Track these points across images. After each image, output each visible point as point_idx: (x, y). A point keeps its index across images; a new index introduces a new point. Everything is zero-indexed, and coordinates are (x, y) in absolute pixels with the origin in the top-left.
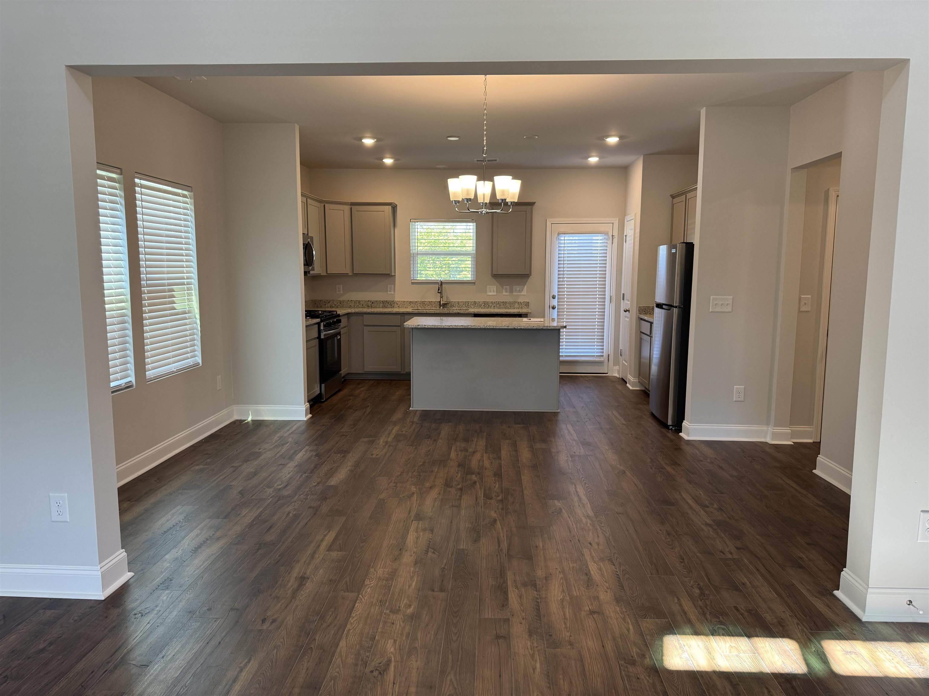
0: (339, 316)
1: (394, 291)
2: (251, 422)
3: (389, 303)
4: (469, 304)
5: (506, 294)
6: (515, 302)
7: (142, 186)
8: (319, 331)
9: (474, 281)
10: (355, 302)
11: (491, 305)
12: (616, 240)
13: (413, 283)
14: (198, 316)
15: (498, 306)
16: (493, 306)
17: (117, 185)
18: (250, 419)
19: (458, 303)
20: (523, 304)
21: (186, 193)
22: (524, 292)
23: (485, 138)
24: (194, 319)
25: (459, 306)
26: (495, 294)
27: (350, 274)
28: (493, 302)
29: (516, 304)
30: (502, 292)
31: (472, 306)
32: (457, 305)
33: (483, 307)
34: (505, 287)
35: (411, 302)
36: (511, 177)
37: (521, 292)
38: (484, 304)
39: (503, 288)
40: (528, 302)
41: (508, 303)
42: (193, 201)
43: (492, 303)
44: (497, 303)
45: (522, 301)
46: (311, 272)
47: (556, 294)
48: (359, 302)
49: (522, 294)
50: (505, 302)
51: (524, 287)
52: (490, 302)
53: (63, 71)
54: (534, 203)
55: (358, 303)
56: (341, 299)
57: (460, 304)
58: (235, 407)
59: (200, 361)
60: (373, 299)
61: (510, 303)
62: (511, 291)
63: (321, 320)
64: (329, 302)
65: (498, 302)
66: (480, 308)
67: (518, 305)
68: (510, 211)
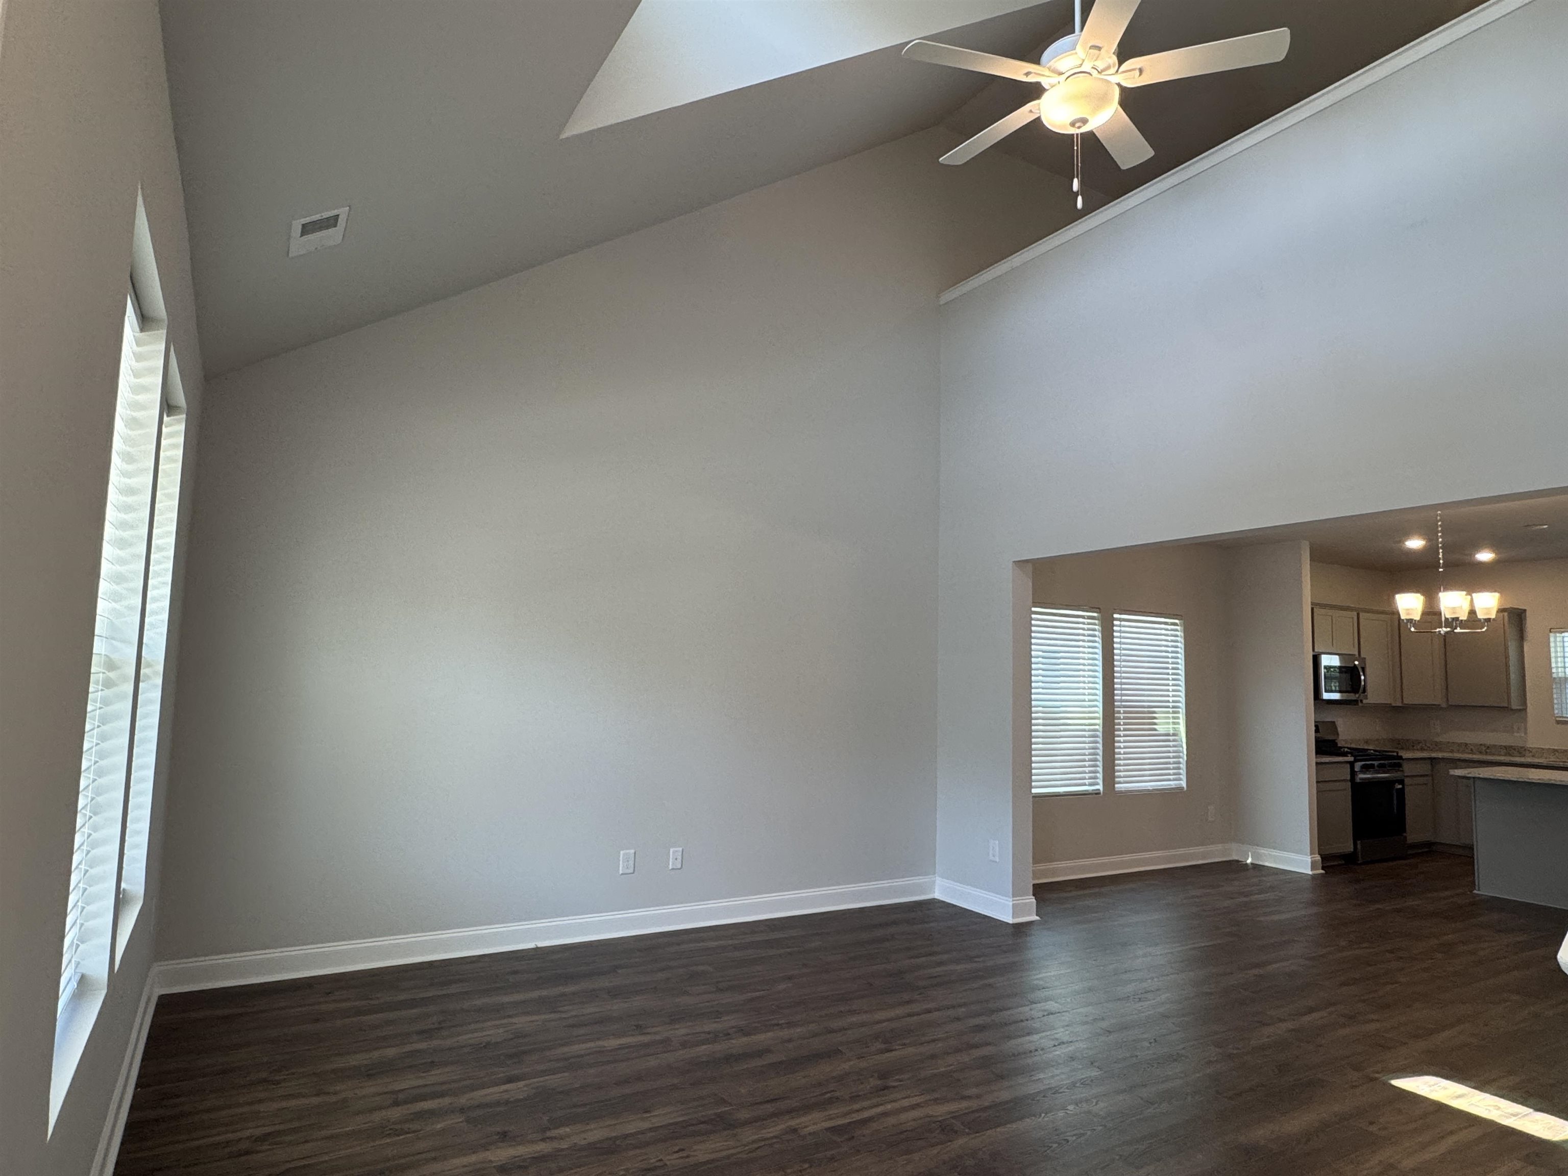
0: (1401, 758)
1: (1526, 733)
2: (1250, 866)
3: (1517, 750)
7: (1120, 620)
8: (1353, 773)
10: (1460, 745)
13: (1558, 722)
14: (1184, 740)
17: (1096, 622)
18: (1249, 861)
21: (1177, 621)
23: (1441, 551)
24: (1180, 743)
27: (1444, 705)
35: (1555, 751)
36: (1464, 593)
42: (1182, 628)
46: (1365, 701)
48: (1466, 744)
53: (1011, 565)
55: (1463, 747)
56: (1438, 739)
58: (1234, 846)
59: (1184, 785)
60: (1488, 743)
63: (1355, 759)
64: (1419, 743)
68: (1484, 630)
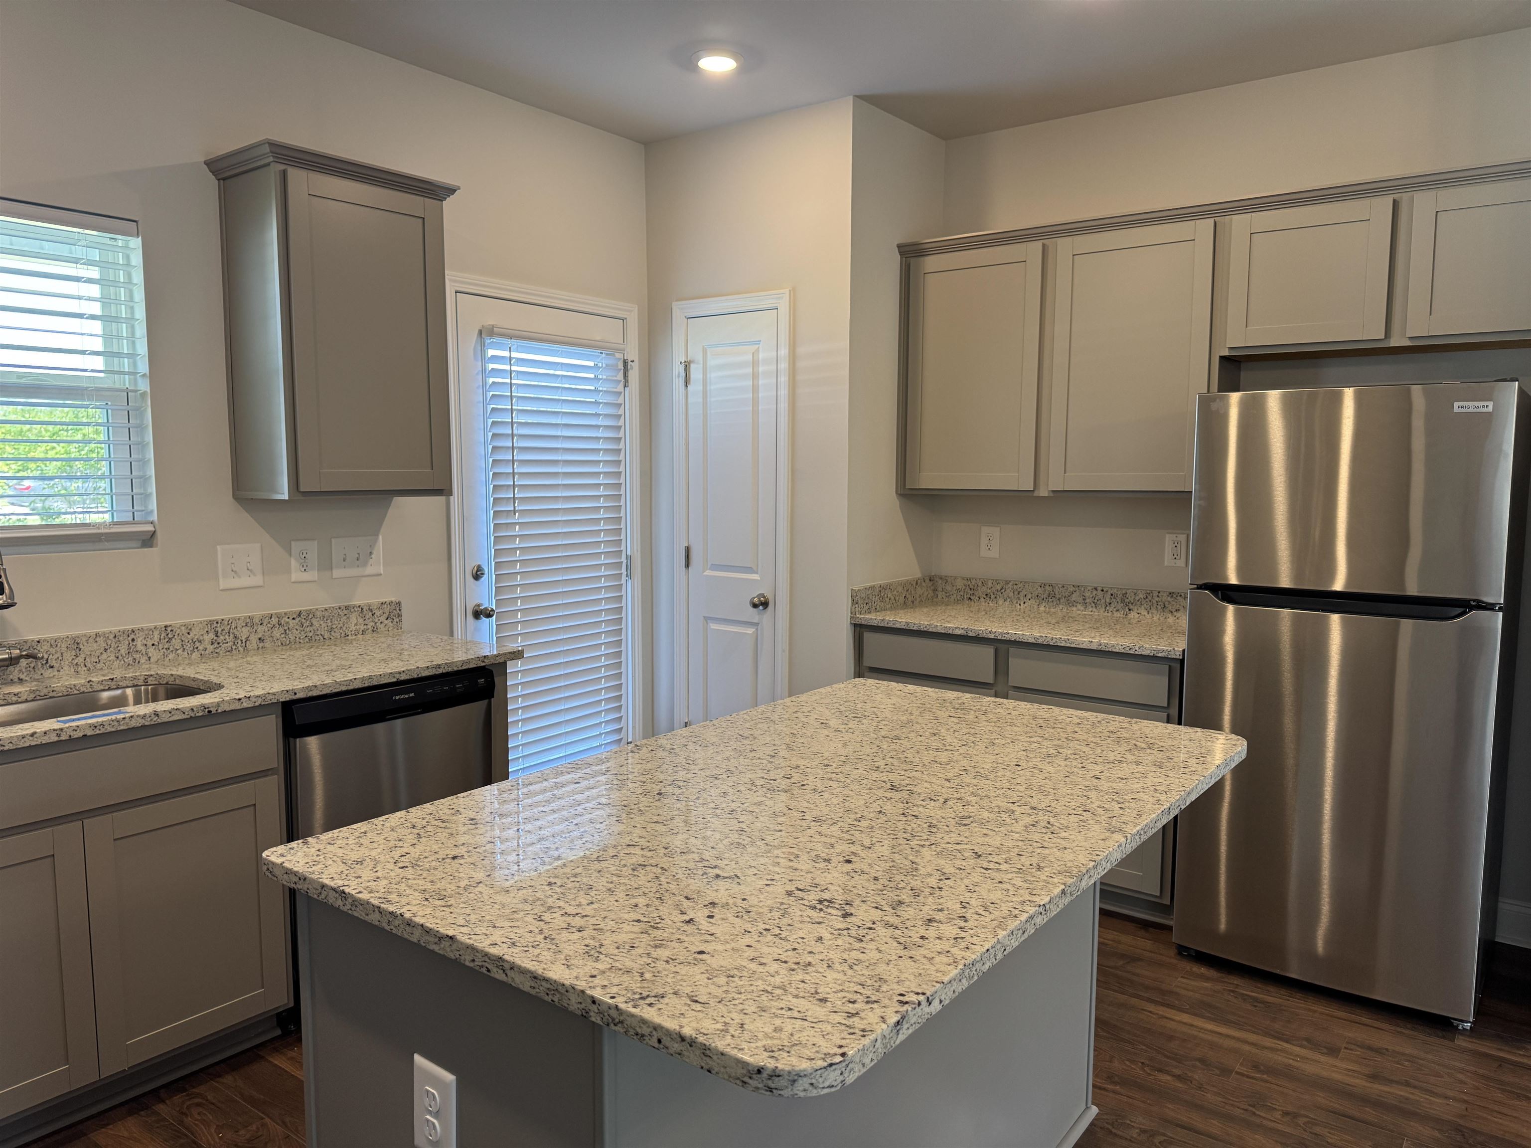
4: (139, 643)
5: (306, 576)
6: (347, 608)
9: (150, 528)
11: (244, 633)
12: (634, 374)
15: (277, 633)
16: (254, 639)
19: (76, 644)
20: (378, 613)
22: (377, 565)
25: (80, 660)
26: (257, 580)
28: (257, 621)
29: (354, 618)
30: (288, 571)
31: (151, 651)
32: (69, 656)
33: (211, 648)
34: (296, 546)
37: (365, 564)
38: (212, 635)
39: (290, 555)
40: (399, 604)
41: (318, 614)
43: (250, 623)
44: (274, 620)
45: (375, 601)
47: (485, 558)
49: (369, 570)
50: (309, 612)
51: (376, 541)
52: (241, 623)
54: (451, 191)
57: (86, 649)
61: (328, 615)
62: (326, 564)
65: (279, 616)
66: (195, 655)
67: (361, 620)
